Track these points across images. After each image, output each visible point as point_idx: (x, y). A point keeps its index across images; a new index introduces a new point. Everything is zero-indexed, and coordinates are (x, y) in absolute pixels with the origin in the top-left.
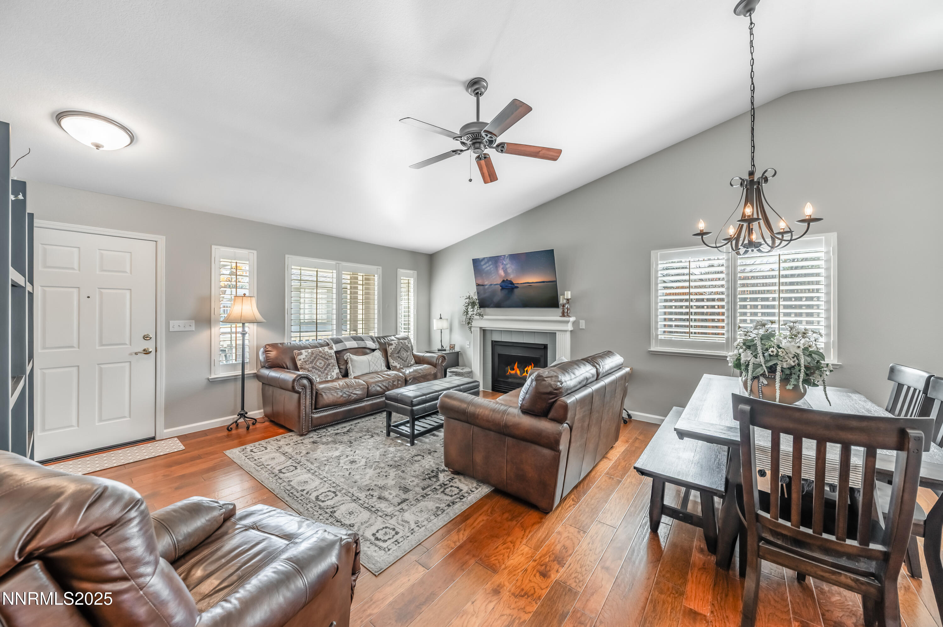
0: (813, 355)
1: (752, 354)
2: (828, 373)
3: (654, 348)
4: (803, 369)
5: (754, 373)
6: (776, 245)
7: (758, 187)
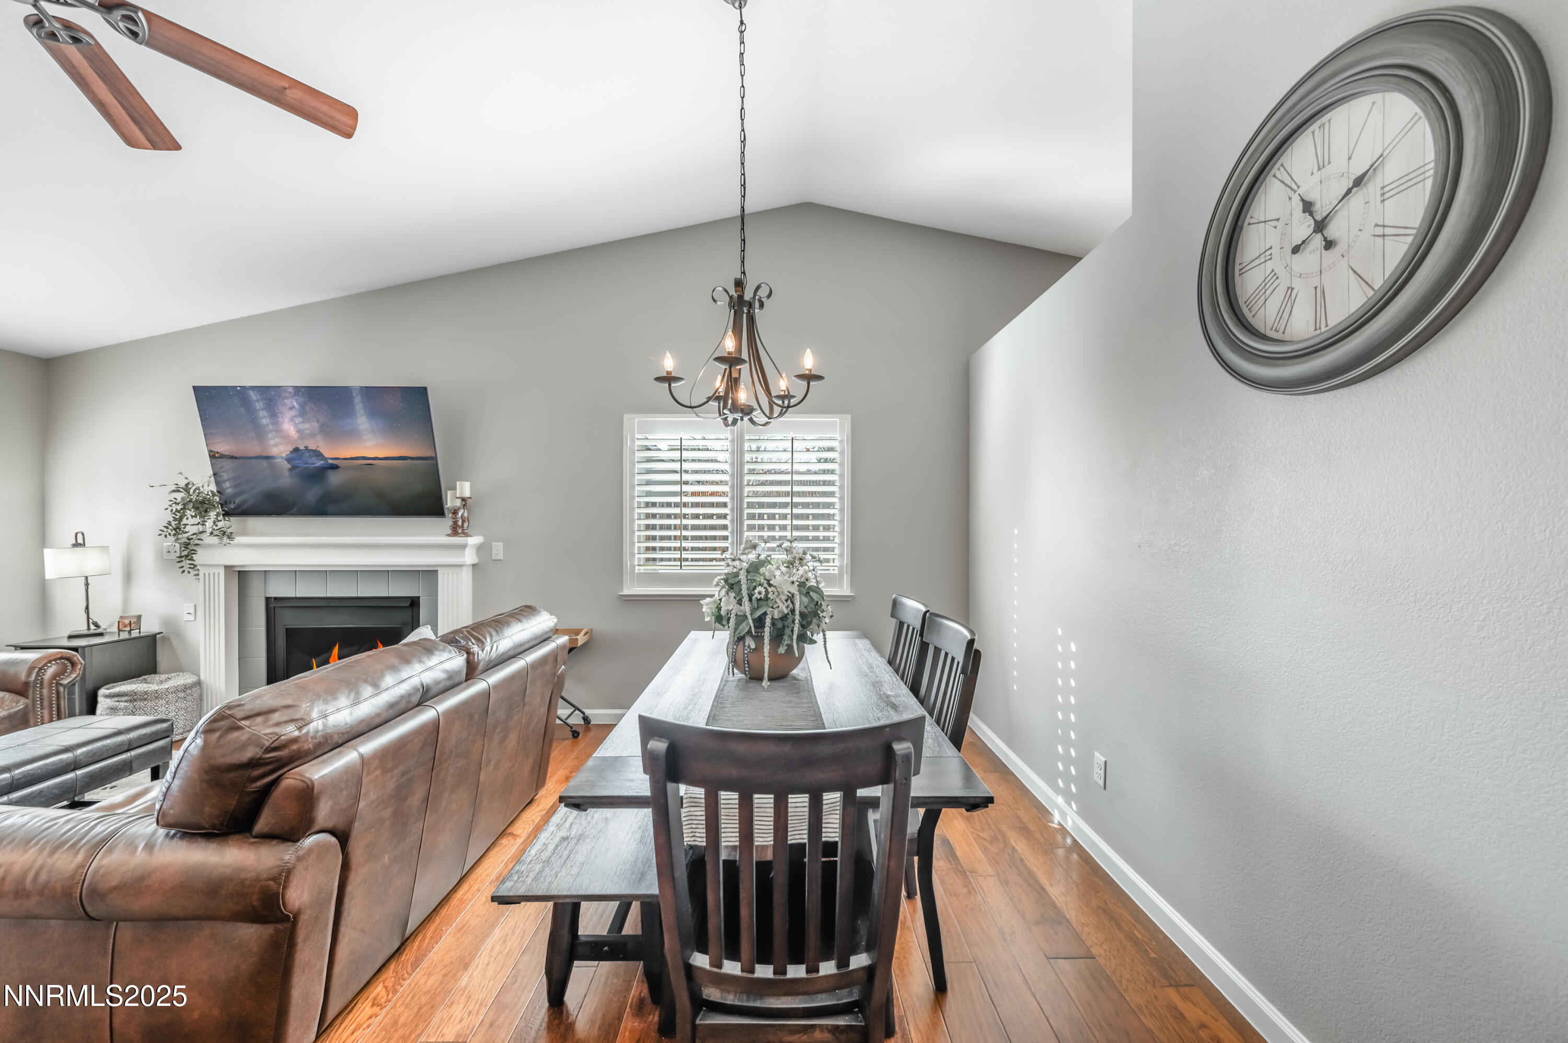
0: (811, 593)
1: (735, 598)
2: (827, 620)
3: (630, 589)
4: (797, 617)
5: (737, 632)
6: (775, 415)
7: (749, 311)
